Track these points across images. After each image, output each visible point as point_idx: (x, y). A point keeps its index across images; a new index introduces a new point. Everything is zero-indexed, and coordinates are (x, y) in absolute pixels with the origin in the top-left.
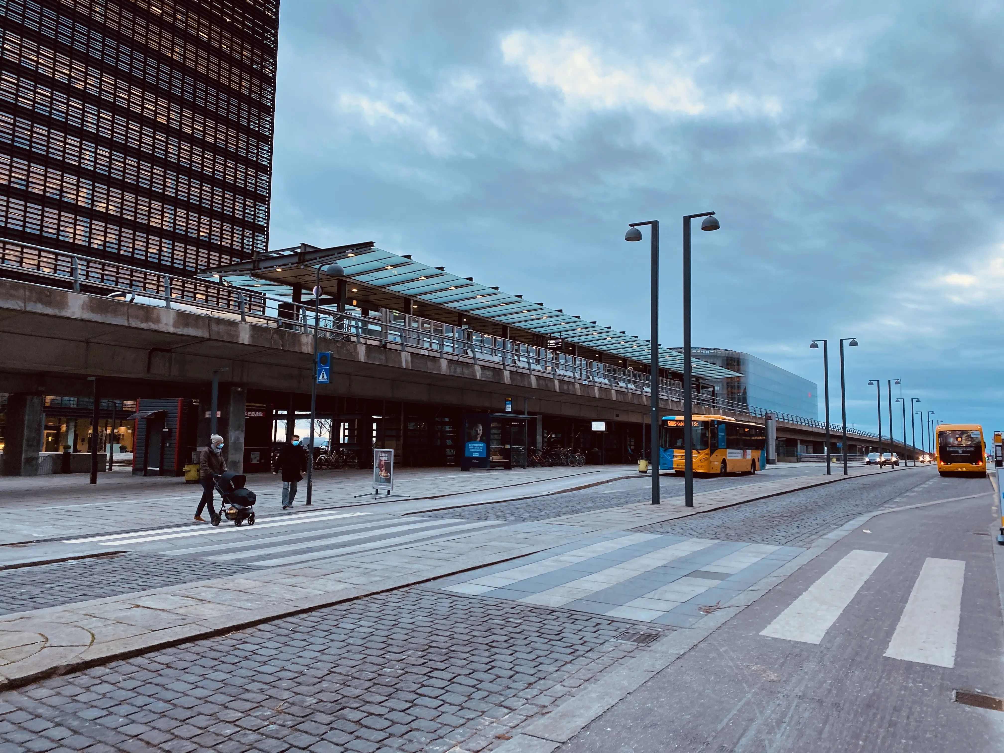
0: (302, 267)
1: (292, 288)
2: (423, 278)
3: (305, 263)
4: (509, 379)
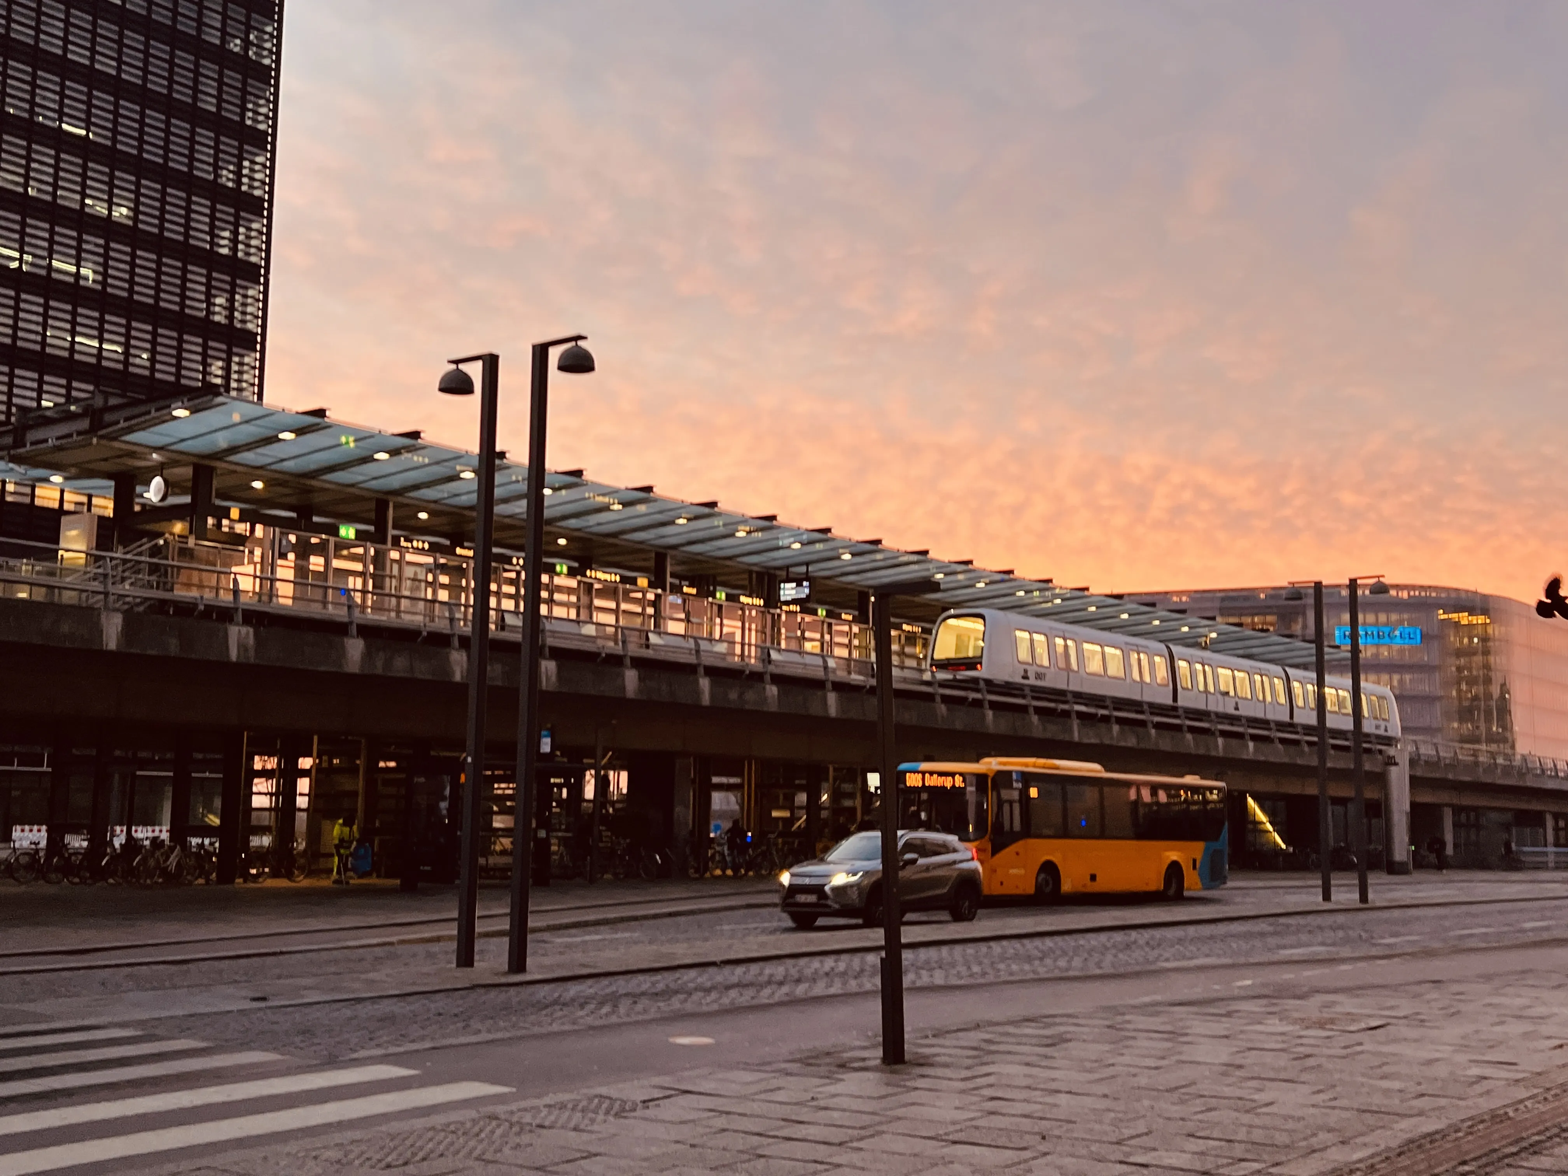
0: (95, 440)
1: (112, 483)
2: (382, 456)
3: (100, 433)
4: (554, 678)
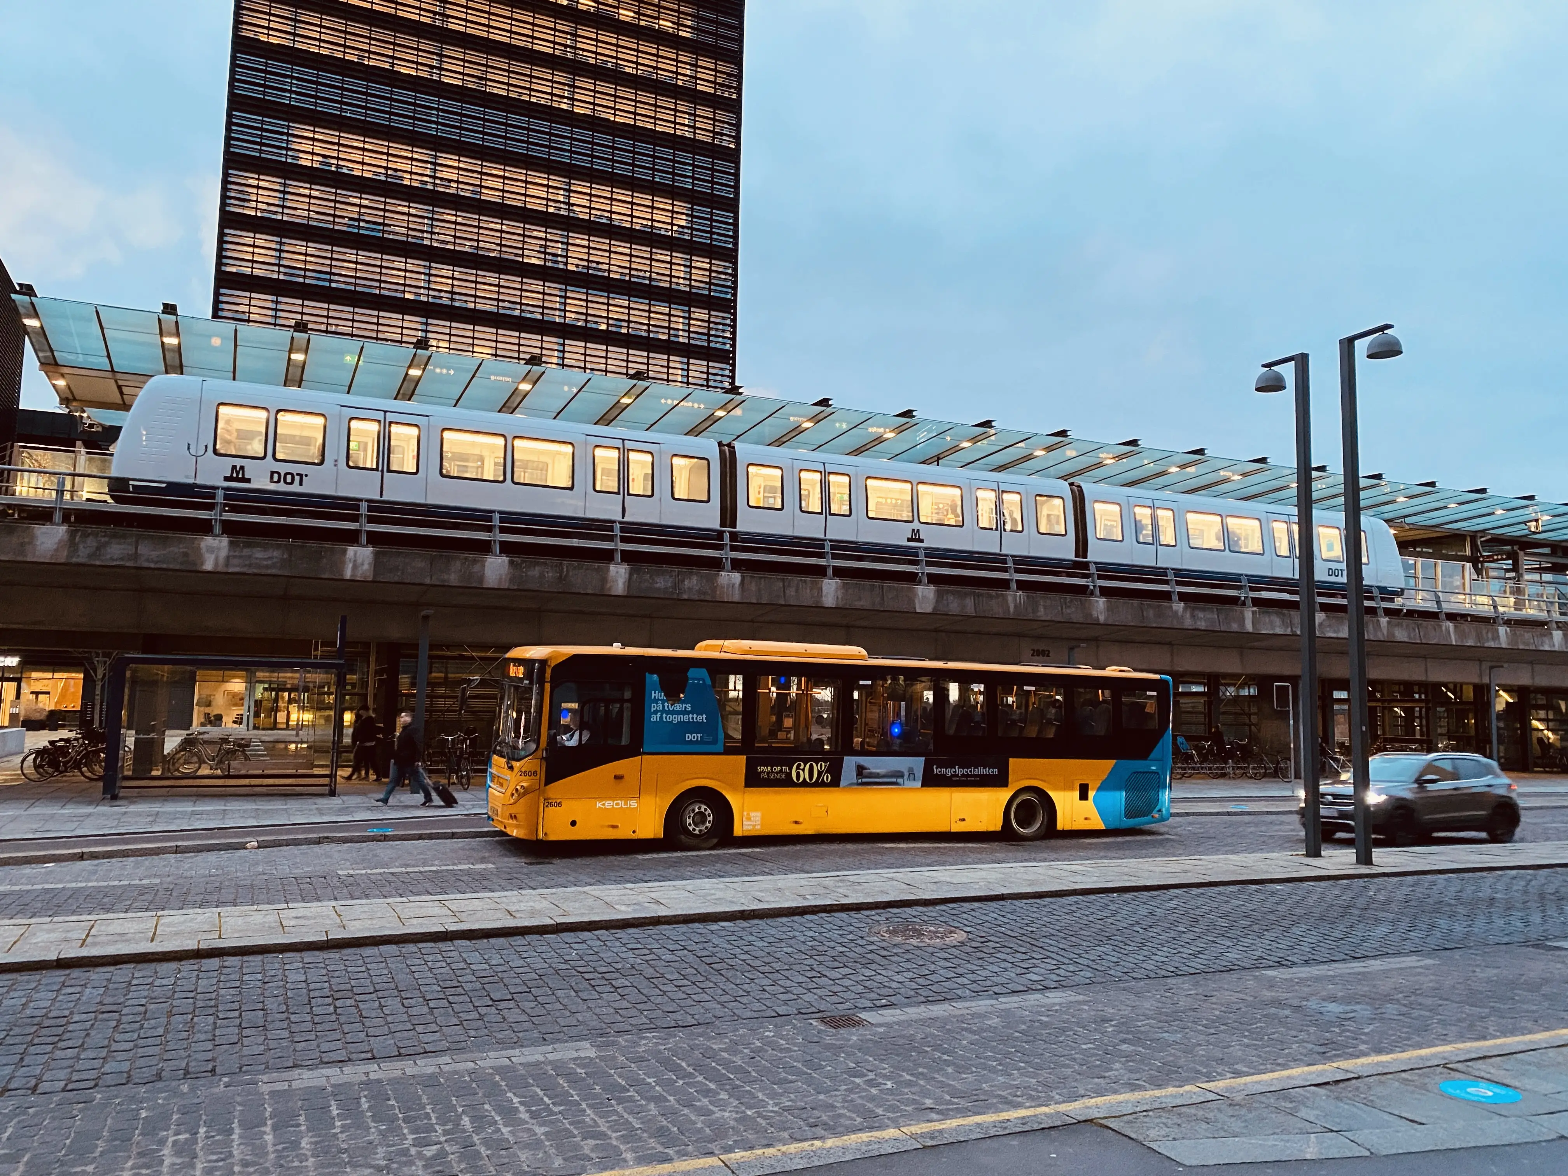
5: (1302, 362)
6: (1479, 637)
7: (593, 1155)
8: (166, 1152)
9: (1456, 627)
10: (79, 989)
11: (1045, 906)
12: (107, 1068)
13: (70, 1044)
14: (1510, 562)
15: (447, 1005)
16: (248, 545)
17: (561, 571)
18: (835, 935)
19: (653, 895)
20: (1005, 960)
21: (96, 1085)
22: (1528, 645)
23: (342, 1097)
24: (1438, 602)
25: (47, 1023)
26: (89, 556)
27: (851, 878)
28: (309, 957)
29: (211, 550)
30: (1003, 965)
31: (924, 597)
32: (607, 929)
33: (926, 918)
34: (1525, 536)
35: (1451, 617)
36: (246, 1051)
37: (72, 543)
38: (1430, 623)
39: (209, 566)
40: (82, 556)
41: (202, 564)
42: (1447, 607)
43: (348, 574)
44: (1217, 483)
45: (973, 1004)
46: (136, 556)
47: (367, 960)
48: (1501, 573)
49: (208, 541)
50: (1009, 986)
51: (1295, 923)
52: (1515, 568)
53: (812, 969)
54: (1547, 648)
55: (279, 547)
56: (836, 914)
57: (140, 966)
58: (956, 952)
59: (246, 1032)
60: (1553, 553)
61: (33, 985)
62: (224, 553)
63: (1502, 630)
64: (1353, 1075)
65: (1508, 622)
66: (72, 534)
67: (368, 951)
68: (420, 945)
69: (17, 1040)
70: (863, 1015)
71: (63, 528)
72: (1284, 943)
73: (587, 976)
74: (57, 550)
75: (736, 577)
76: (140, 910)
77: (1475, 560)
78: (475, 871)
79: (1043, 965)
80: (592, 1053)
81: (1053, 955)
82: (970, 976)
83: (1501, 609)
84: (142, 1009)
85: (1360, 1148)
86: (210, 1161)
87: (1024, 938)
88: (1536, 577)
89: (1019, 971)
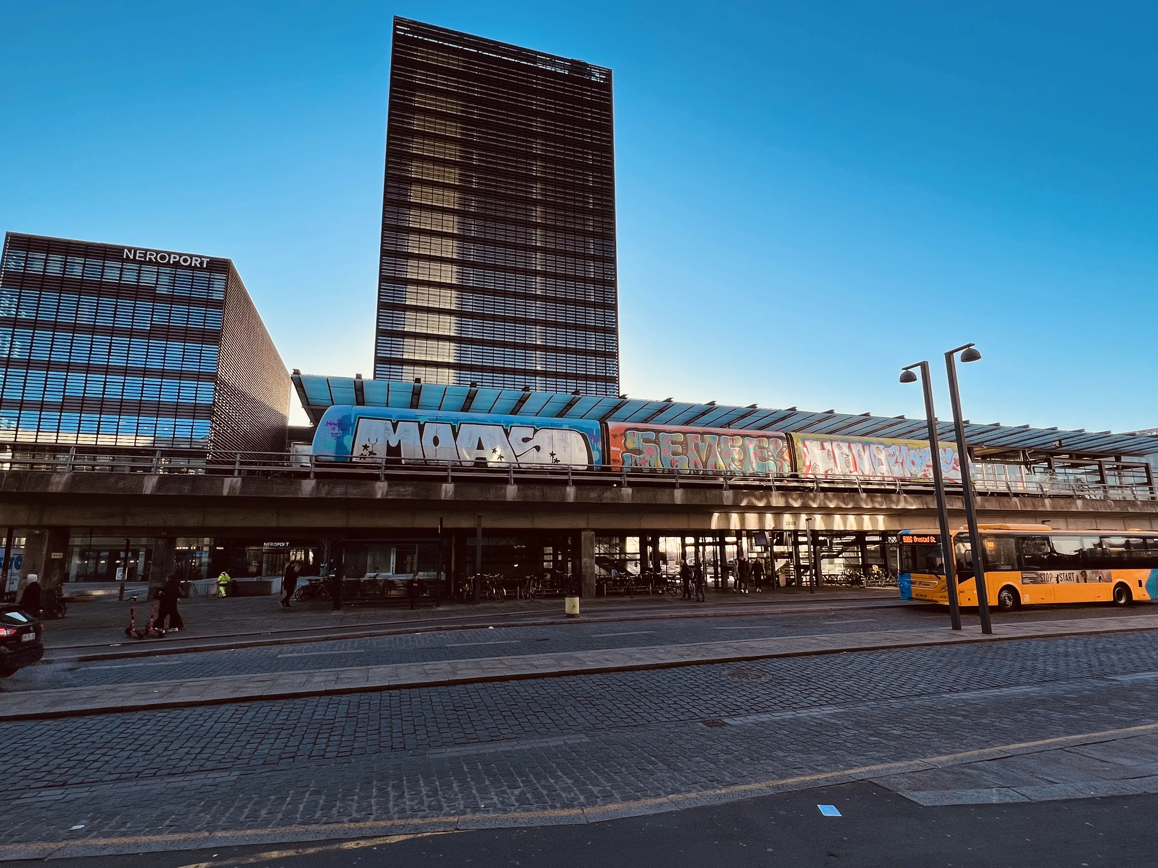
5: (924, 366)
6: (1034, 505)
7: (599, 795)
8: (390, 789)
9: (1019, 500)
10: (336, 705)
11: (812, 659)
12: (355, 746)
13: (336, 733)
14: (1046, 463)
15: (511, 714)
16: (396, 485)
17: (543, 491)
18: (701, 676)
19: (605, 656)
20: (796, 690)
21: (351, 754)
22: (1063, 508)
23: (468, 762)
24: (1009, 488)
25: (325, 722)
26: (326, 494)
27: (705, 646)
28: (440, 689)
29: (380, 488)
30: (795, 692)
31: (728, 497)
32: (584, 674)
33: (749, 667)
34: (1054, 449)
35: (1016, 495)
36: (419, 738)
37: (317, 487)
38: (1005, 499)
39: (379, 496)
40: (323, 494)
41: (376, 495)
42: (1014, 490)
43: (443, 498)
44: (876, 431)
45: (783, 714)
46: (346, 493)
47: (469, 691)
48: (1042, 470)
49: (379, 484)
50: (801, 704)
51: (954, 667)
52: (1050, 467)
53: (693, 695)
54: (1074, 510)
55: (411, 485)
56: (701, 666)
57: (363, 694)
58: (769, 686)
59: (417, 728)
60: (1071, 458)
61: (315, 703)
62: (385, 489)
63: (1047, 501)
64: (1009, 755)
65: (1049, 497)
66: (318, 484)
67: (469, 686)
68: (493, 683)
69: (312, 731)
70: (726, 720)
71: (315, 481)
72: (951, 679)
73: (578, 699)
74: (312, 491)
75: (630, 490)
76: (358, 665)
77: (1026, 463)
78: (513, 644)
79: (817, 692)
80: (587, 740)
81: (822, 687)
82: (779, 699)
83: (1045, 490)
84: (367, 716)
85: (1024, 797)
86: (412, 795)
87: (804, 677)
88: (1062, 470)
89: (804, 695)
